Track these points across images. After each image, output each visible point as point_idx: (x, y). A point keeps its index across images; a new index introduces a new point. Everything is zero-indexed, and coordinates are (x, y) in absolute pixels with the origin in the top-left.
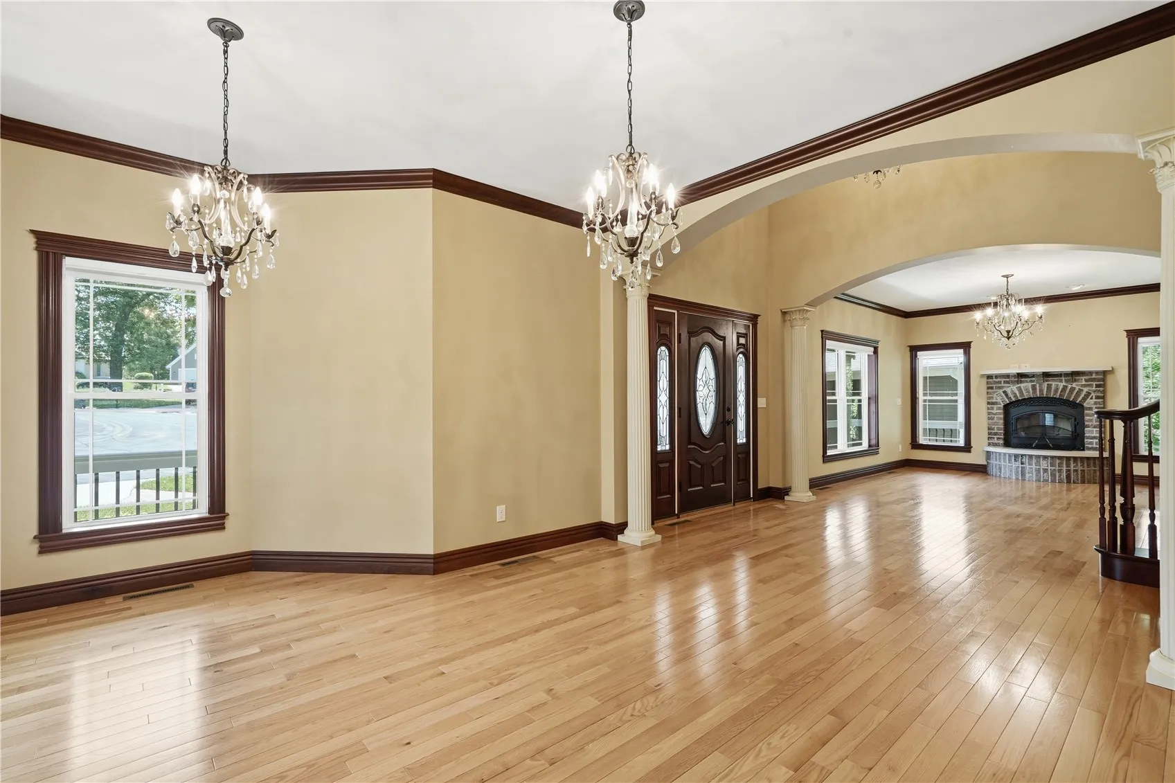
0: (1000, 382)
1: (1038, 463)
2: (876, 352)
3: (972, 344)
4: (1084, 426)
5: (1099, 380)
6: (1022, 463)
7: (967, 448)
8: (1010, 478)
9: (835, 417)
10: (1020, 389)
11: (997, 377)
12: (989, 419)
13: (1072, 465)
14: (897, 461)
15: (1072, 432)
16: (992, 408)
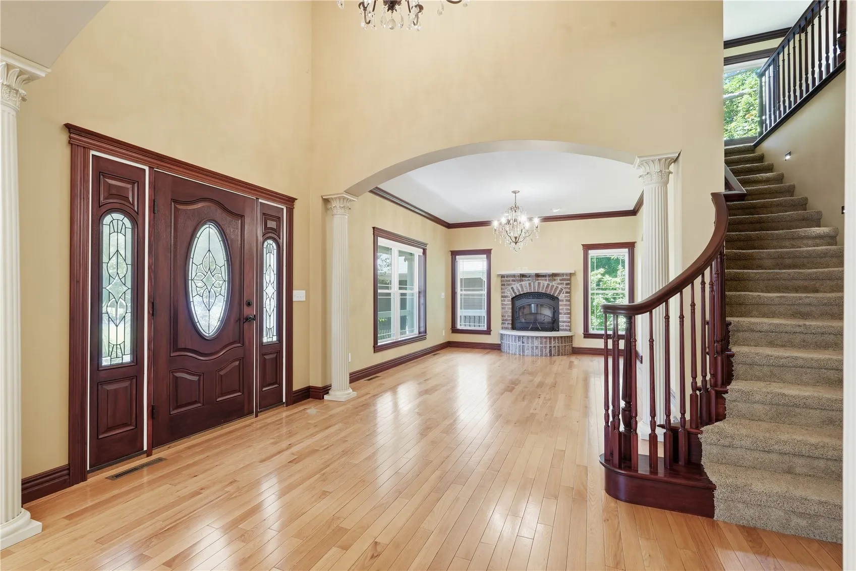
0: (509, 281)
1: (532, 342)
2: (424, 252)
3: (492, 251)
4: (559, 313)
5: (567, 280)
6: (523, 343)
7: (488, 332)
8: (515, 354)
9: (388, 308)
10: (521, 286)
11: (507, 277)
12: (502, 308)
13: (553, 342)
14: (443, 343)
15: (552, 317)
16: (504, 301)
